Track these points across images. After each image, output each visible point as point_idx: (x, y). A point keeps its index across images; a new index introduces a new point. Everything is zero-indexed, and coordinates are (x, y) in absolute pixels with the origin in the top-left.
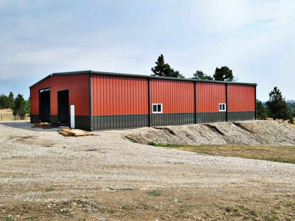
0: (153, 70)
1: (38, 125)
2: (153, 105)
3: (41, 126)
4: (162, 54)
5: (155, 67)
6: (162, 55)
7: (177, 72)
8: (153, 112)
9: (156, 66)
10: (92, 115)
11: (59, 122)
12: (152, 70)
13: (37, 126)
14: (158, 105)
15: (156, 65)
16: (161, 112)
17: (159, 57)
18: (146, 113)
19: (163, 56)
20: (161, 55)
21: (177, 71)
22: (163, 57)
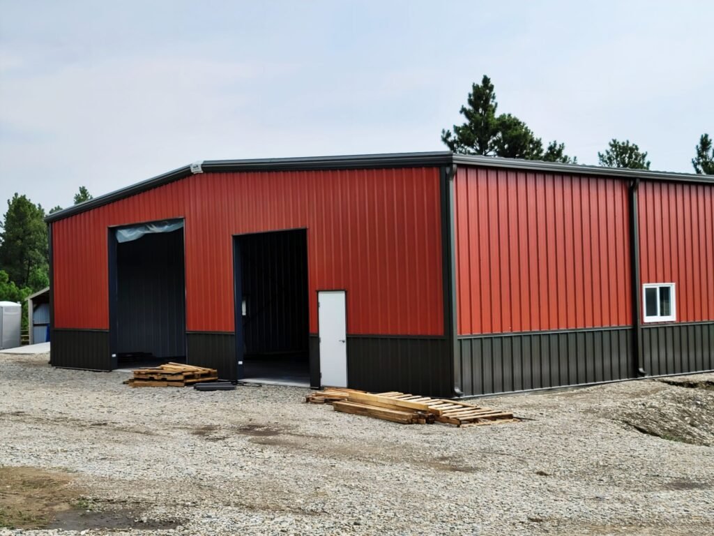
0: (450, 139)
1: (155, 377)
2: (647, 289)
3: (181, 378)
4: (488, 77)
5: (457, 129)
6: (486, 80)
7: (557, 148)
8: (648, 319)
9: (460, 125)
10: (457, 335)
11: (240, 363)
12: (445, 140)
13: (152, 379)
14: (662, 289)
15: (462, 121)
16: (672, 317)
17: (475, 88)
18: (624, 323)
19: (492, 82)
20: (481, 78)
21: (555, 145)
22: (491, 88)
